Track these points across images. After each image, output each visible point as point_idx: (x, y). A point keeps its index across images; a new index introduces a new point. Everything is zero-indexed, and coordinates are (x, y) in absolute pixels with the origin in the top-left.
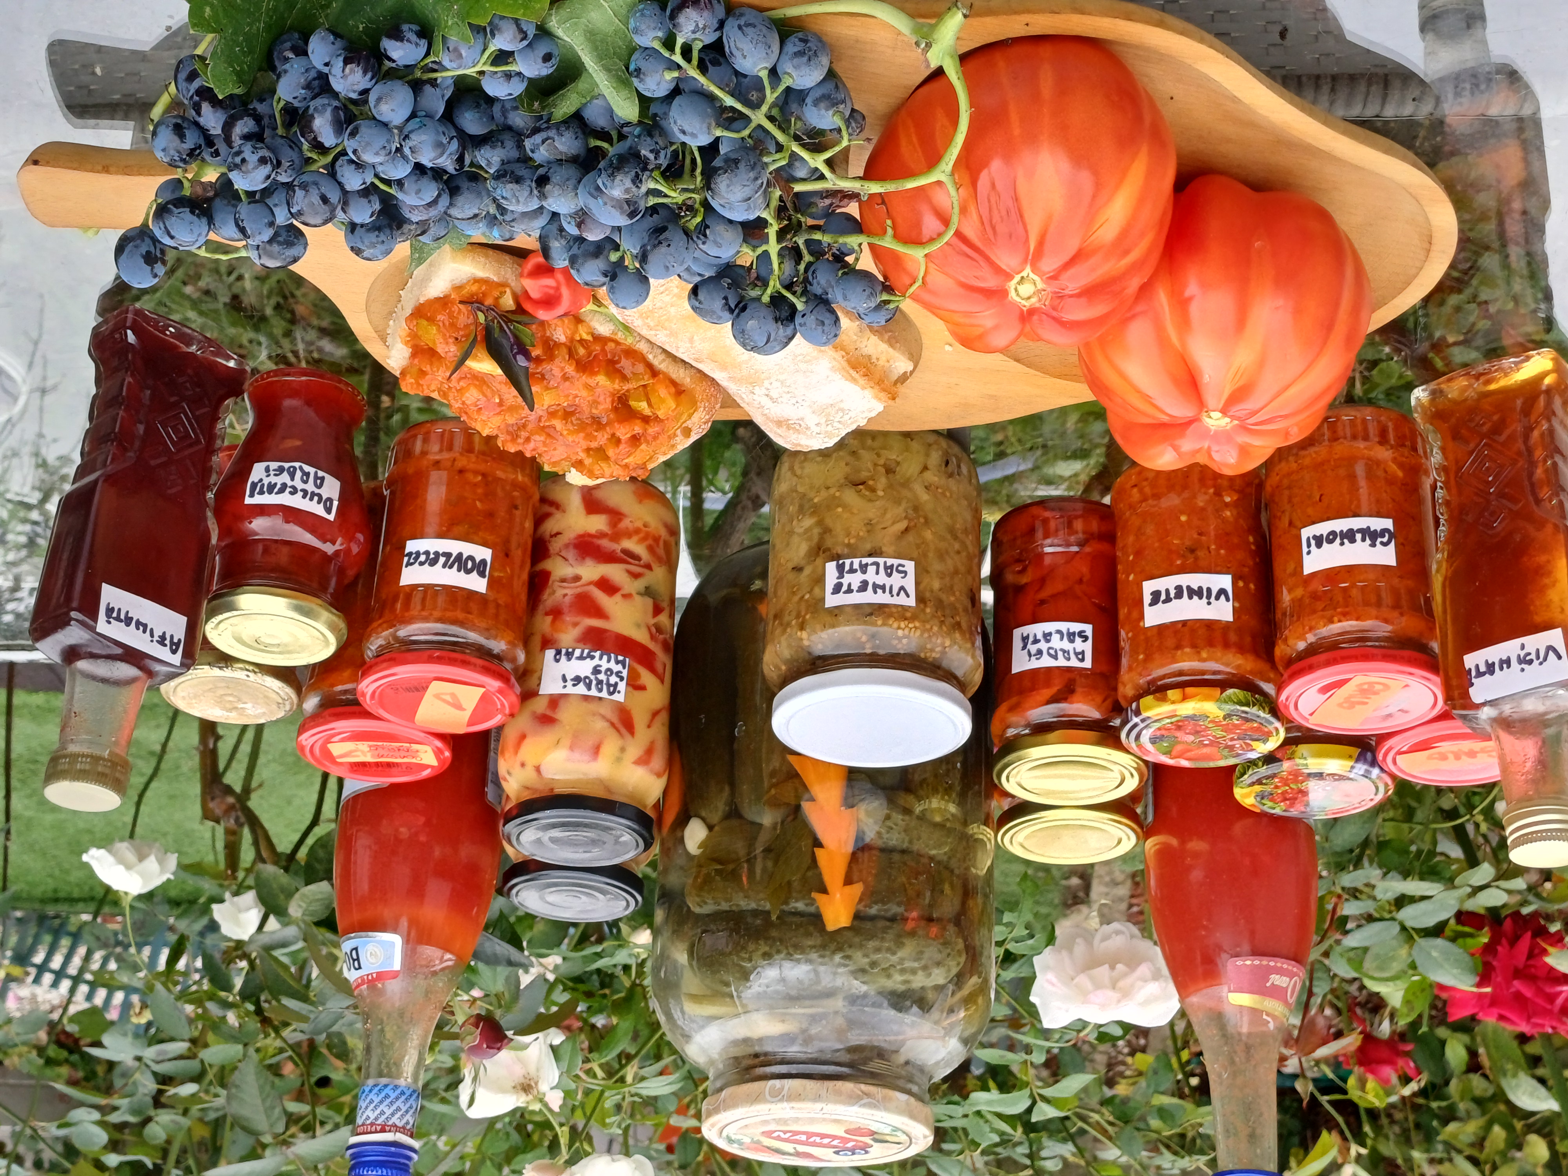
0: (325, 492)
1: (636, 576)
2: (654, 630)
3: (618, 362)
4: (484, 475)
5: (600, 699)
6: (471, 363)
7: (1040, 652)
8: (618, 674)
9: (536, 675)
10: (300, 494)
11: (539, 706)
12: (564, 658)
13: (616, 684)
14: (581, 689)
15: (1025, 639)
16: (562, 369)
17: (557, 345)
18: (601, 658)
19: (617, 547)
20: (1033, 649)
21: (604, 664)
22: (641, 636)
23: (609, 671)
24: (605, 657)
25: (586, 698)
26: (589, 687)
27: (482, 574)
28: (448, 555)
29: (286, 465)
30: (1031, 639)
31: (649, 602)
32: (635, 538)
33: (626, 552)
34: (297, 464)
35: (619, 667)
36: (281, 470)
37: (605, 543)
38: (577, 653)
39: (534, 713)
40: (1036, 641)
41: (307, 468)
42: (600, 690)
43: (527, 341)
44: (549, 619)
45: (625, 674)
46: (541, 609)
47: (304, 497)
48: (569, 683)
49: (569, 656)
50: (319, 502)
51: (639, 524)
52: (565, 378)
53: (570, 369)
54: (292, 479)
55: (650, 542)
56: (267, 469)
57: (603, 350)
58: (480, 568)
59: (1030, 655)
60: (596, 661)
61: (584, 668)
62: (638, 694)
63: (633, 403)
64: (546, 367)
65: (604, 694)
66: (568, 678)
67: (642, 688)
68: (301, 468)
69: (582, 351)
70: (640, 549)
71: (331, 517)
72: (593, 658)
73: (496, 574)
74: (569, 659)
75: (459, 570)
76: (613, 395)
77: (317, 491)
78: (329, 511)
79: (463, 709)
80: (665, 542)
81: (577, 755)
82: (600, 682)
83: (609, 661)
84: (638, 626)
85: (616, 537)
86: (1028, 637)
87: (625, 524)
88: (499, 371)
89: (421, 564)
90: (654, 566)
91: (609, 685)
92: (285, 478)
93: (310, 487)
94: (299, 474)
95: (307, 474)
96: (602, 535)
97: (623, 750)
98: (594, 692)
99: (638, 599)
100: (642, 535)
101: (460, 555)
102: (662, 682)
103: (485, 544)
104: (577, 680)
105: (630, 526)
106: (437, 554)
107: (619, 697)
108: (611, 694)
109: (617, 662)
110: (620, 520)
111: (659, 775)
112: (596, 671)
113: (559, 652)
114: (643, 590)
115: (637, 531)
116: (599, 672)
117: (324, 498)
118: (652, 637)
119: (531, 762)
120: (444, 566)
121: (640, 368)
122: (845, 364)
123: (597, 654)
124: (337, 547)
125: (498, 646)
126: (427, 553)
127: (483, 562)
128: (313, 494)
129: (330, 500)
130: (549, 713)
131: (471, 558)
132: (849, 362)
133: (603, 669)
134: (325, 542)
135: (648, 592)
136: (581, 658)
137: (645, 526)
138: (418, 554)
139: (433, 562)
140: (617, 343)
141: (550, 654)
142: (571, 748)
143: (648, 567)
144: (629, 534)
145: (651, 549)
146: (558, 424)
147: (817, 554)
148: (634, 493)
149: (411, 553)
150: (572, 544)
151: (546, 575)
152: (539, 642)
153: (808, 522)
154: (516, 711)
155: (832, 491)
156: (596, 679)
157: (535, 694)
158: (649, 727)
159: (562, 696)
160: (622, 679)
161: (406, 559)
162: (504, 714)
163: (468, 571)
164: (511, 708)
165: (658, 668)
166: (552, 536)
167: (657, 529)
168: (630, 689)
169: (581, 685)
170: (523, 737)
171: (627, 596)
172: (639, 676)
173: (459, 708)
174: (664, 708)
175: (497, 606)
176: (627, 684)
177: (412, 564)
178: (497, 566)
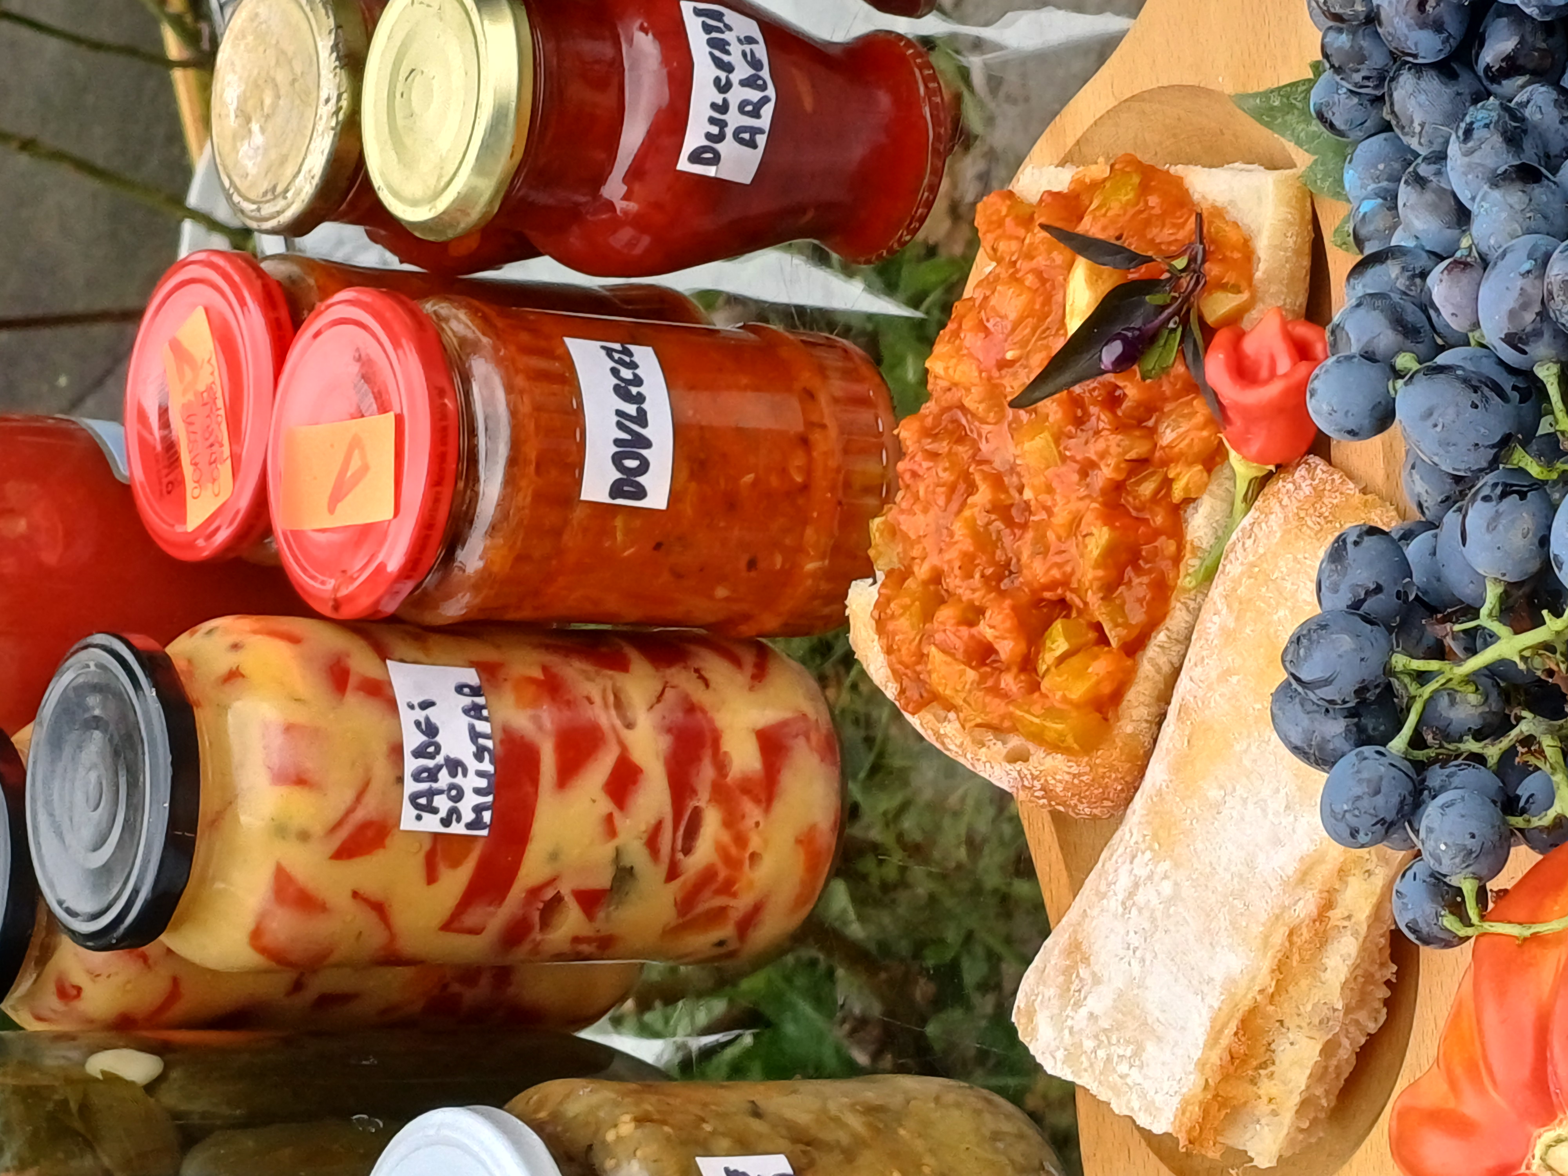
0: (727, 148)
1: (652, 842)
2: (549, 894)
3: (1138, 570)
4: (805, 488)
5: (400, 780)
6: (1081, 269)
8: (454, 814)
9: (420, 656)
10: (719, 99)
11: (362, 662)
12: (467, 701)
13: (435, 811)
14: (413, 739)
16: (1103, 455)
17: (1152, 432)
18: (480, 774)
19: (702, 799)
21: (470, 782)
22: (535, 867)
23: (457, 794)
24: (483, 783)
25: (397, 750)
26: (419, 753)
27: (616, 490)
28: (642, 419)
29: (765, 73)
31: (603, 879)
32: (726, 837)
33: (696, 816)
34: (771, 92)
35: (468, 816)
36: (756, 64)
37: (706, 773)
38: (483, 727)
39: (348, 656)
41: (767, 111)
42: (417, 777)
43: (1151, 362)
44: (538, 674)
45: (458, 828)
46: (554, 661)
47: (714, 106)
48: (420, 715)
49: (474, 711)
50: (709, 136)
51: (755, 843)
52: (1087, 468)
53: (1106, 472)
54: (744, 83)
55: (723, 873)
56: (750, 40)
57: (1157, 533)
58: (628, 486)
60: (473, 765)
61: (454, 742)
62: (415, 866)
63: (1058, 626)
64: (1100, 418)
65: (411, 786)
66: (429, 711)
67: (431, 877)
68: (765, 100)
69: (1147, 488)
70: (704, 851)
71: (684, 165)
72: (479, 756)
73: (621, 523)
74: (466, 711)
75: (617, 442)
76: (1065, 583)
77: (729, 131)
78: (696, 157)
79: (332, 510)
80: (723, 911)
81: (277, 740)
82: (433, 774)
83: (478, 791)
84: (554, 856)
85: (723, 794)
87: (752, 811)
88: (1074, 325)
89: (615, 372)
90: (676, 884)
91: (431, 794)
92: (742, 71)
93: (734, 119)
94: (755, 95)
95: (756, 113)
96: (721, 765)
97: (304, 836)
98: (411, 764)
99: (607, 851)
100: (733, 851)
101: (648, 444)
102: (447, 926)
103: (674, 496)
104: (430, 730)
105: (750, 822)
106: (639, 399)
107: (408, 820)
108: (414, 798)
109: (478, 810)
110: (757, 801)
111: (256, 935)
112: (455, 766)
113: (476, 691)
114: (627, 862)
115: (741, 840)
116: (453, 775)
117: (718, 147)
118: (534, 892)
119: (246, 660)
120: (619, 413)
121: (1137, 616)
122: (1245, 1005)
123: (487, 766)
124: (620, 205)
125: (471, 557)
126: (638, 381)
127: (641, 493)
128: (722, 124)
129: (716, 160)
130: (353, 681)
131: (644, 466)
132: (1254, 1011)
133: (459, 780)
134: (625, 180)
135: (624, 875)
136: (475, 735)
137: (754, 857)
138: (633, 366)
139: (622, 392)
140: (1177, 559)
141: (471, 677)
142: (289, 729)
143: (673, 873)
144: (731, 821)
145: (708, 876)
146: (983, 495)
147: (796, 1140)
148: (813, 828)
149: (630, 354)
150: (691, 708)
151: (621, 665)
152: (488, 654)
153: (856, 1123)
154: (346, 613)
155: (928, 1159)
156: (439, 768)
157: (383, 654)
158: (355, 894)
159: (392, 704)
160: (446, 822)
161: (617, 346)
162: (336, 589)
163: (617, 460)
164: (350, 598)
165: (471, 919)
166: (697, 671)
167: (751, 884)
168: (427, 846)
169: (422, 738)
170: (293, 639)
171: (610, 827)
172: (455, 864)
173: (335, 499)
174: (393, 937)
175: (557, 533)
176: (436, 836)
177: (611, 357)
178: (637, 523)
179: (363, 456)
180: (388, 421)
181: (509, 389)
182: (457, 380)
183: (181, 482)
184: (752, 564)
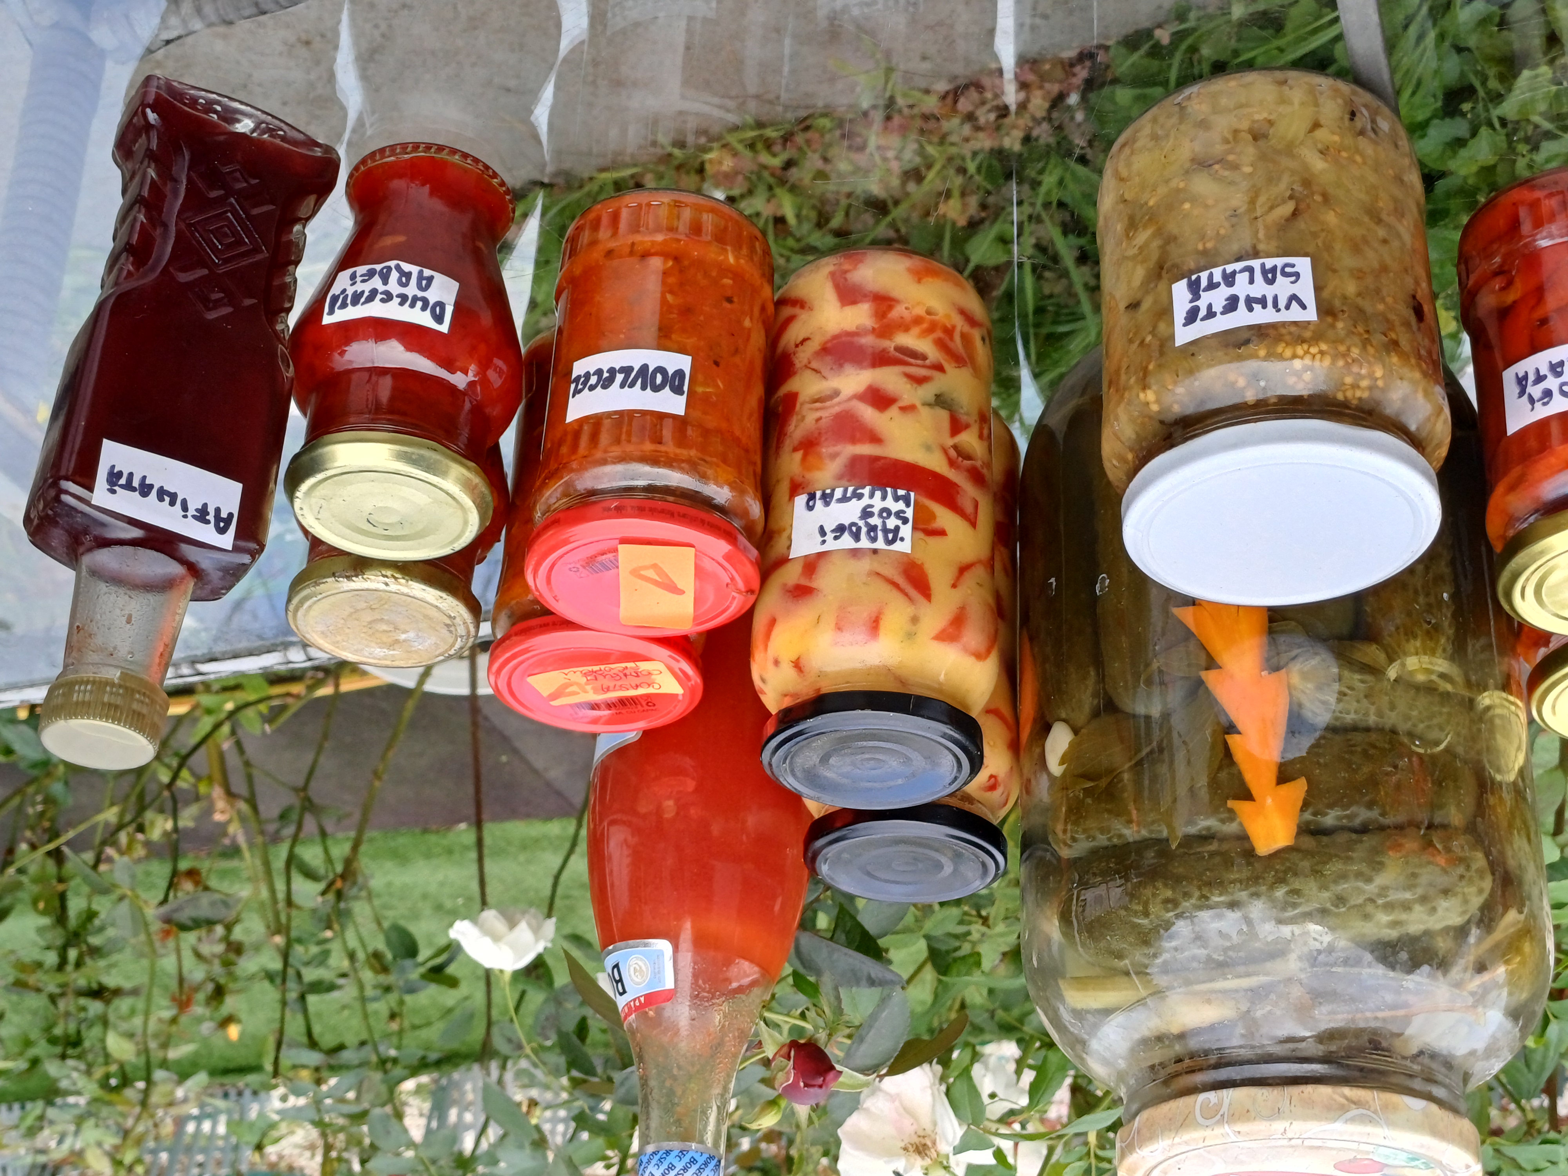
0: (433, 295)
1: (920, 381)
2: (952, 453)
4: (677, 259)
5: (875, 551)
7: (1548, 393)
8: (900, 515)
9: (785, 535)
10: (397, 300)
11: (791, 575)
12: (819, 504)
13: (897, 529)
14: (847, 542)
15: (1522, 381)
18: (872, 496)
19: (889, 345)
20: (1536, 391)
21: (877, 503)
22: (936, 463)
23: (886, 512)
24: (878, 494)
25: (855, 552)
26: (857, 537)
27: (678, 390)
28: (627, 370)
29: (378, 267)
30: (1531, 378)
31: (943, 416)
32: (915, 330)
33: (899, 349)
34: (391, 264)
35: (900, 506)
36: (371, 274)
37: (870, 341)
38: (838, 493)
39: (785, 585)
40: (1540, 378)
41: (406, 267)
42: (874, 540)
44: (798, 455)
45: (910, 513)
46: (789, 443)
47: (402, 304)
48: (830, 536)
49: (827, 499)
50: (424, 309)
51: (920, 311)
54: (385, 282)
55: (939, 334)
56: (353, 277)
58: (675, 382)
59: (1532, 401)
60: (865, 501)
61: (849, 513)
62: (934, 543)
65: (880, 544)
66: (827, 529)
67: (941, 533)
68: (398, 268)
70: (925, 346)
71: (444, 328)
72: (860, 497)
73: (700, 389)
74: (827, 504)
75: (644, 388)
77: (420, 294)
78: (439, 319)
79: (682, 592)
80: (963, 336)
81: (847, 636)
82: (873, 529)
83: (884, 498)
84: (928, 448)
85: (885, 329)
86: (1526, 377)
87: (898, 312)
89: (592, 388)
90: (946, 366)
91: (885, 530)
92: (376, 282)
93: (412, 290)
94: (394, 275)
95: (408, 275)
96: (864, 331)
97: (915, 619)
98: (865, 543)
99: (925, 412)
100: (925, 326)
101: (645, 367)
102: (974, 524)
103: (681, 350)
104: (840, 529)
105: (907, 315)
106: (612, 371)
107: (903, 547)
108: (891, 543)
109: (896, 498)
110: (890, 308)
111: (981, 657)
112: (866, 514)
113: (812, 497)
114: (932, 399)
115: (918, 321)
116: (871, 515)
117: (432, 302)
118: (953, 464)
119: (787, 653)
120: (622, 386)
123: (866, 491)
124: (471, 377)
125: (721, 494)
126: (599, 373)
127: (680, 373)
128: (415, 299)
129: (441, 305)
130: (804, 582)
131: (661, 370)
133: (876, 511)
135: (940, 401)
136: (844, 499)
137: (929, 312)
138: (588, 375)
139: (607, 383)
141: (801, 500)
142: (838, 627)
143: (939, 368)
144: (904, 326)
145: (941, 344)
147: (1159, 277)
148: (909, 270)
149: (579, 377)
150: (825, 350)
151: (792, 399)
152: (783, 489)
153: (1143, 236)
154: (756, 585)
155: (1174, 184)
156: (867, 524)
157: (784, 560)
158: (954, 586)
159: (821, 555)
160: (905, 521)
161: (573, 386)
162: (740, 592)
163: (656, 389)
164: (746, 581)
165: (969, 509)
166: (797, 346)
167: (948, 316)
168: (921, 535)
169: (846, 536)
170: (772, 623)
171: (909, 409)
172: (932, 516)
173: (674, 589)
174: (980, 562)
175: (706, 433)
176: (914, 528)
177: (580, 391)
178: (700, 377)
179: (646, 568)
180: (621, 548)
181: (604, 462)
182: (593, 498)
183: (648, 696)
184: (729, 300)
